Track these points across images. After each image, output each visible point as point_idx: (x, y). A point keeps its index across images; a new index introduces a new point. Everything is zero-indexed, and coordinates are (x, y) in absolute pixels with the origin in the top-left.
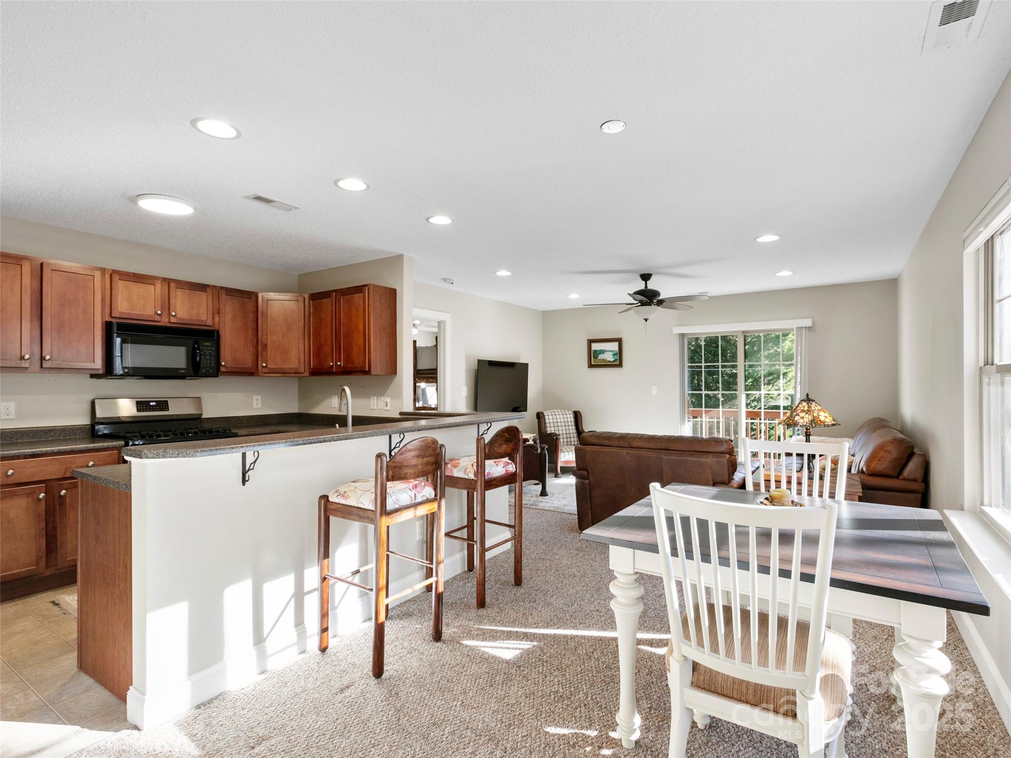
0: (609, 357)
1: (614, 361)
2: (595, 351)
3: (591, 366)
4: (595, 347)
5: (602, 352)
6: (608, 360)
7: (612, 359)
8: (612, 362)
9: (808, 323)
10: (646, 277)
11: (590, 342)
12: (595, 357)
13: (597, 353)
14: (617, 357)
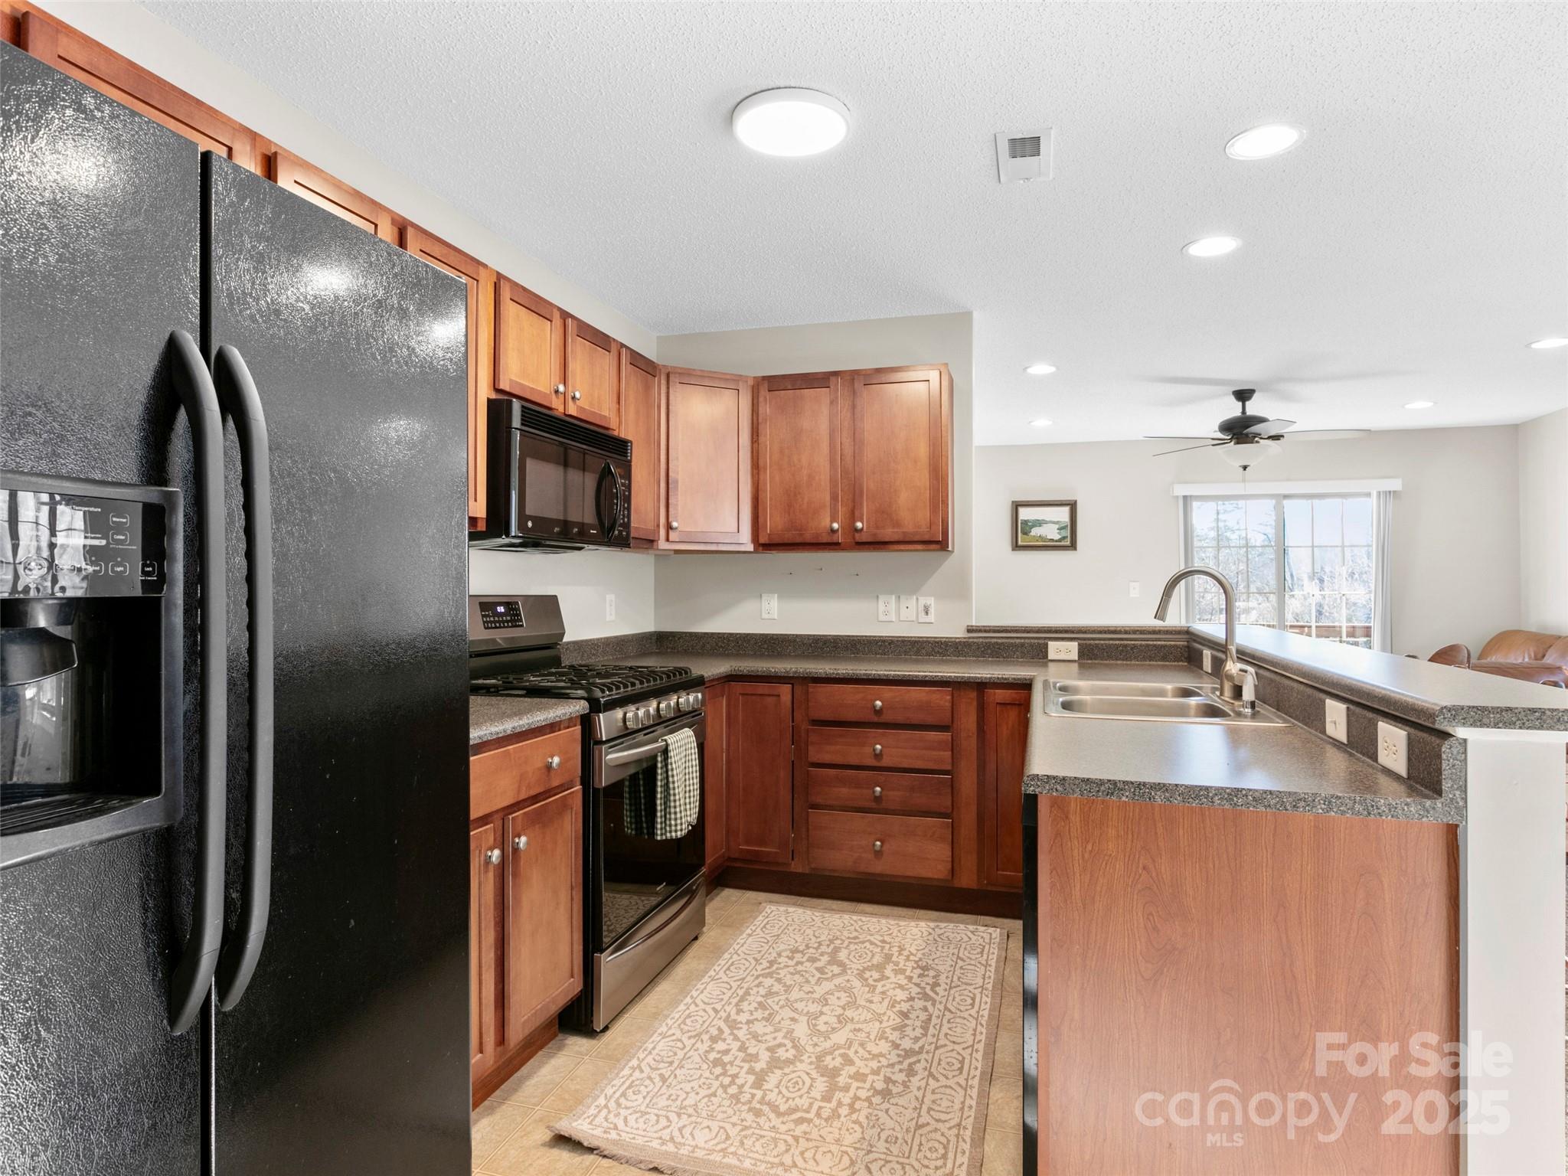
0: (1052, 533)
1: (1060, 540)
2: (1025, 522)
3: (1016, 547)
4: (1025, 514)
5: (1039, 523)
6: (1049, 537)
7: (1057, 537)
8: (1056, 541)
9: (1395, 485)
10: (1243, 395)
11: (1017, 506)
12: (1025, 533)
13: (1028, 526)
14: (1068, 533)
